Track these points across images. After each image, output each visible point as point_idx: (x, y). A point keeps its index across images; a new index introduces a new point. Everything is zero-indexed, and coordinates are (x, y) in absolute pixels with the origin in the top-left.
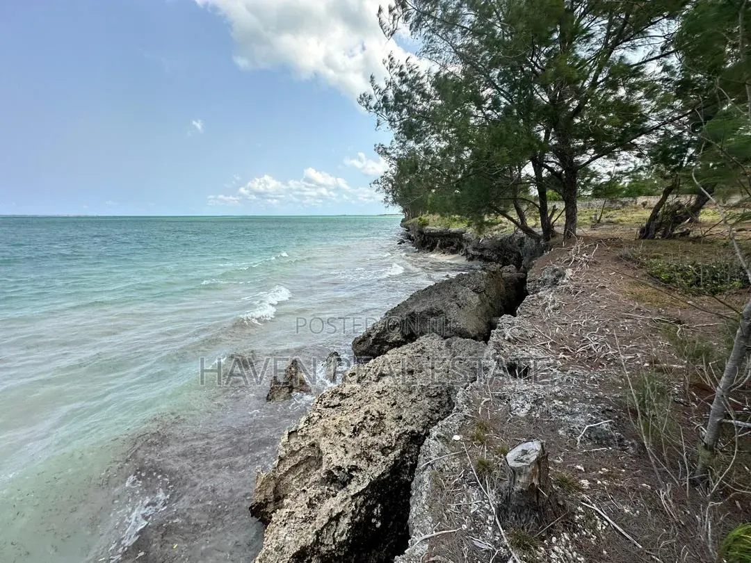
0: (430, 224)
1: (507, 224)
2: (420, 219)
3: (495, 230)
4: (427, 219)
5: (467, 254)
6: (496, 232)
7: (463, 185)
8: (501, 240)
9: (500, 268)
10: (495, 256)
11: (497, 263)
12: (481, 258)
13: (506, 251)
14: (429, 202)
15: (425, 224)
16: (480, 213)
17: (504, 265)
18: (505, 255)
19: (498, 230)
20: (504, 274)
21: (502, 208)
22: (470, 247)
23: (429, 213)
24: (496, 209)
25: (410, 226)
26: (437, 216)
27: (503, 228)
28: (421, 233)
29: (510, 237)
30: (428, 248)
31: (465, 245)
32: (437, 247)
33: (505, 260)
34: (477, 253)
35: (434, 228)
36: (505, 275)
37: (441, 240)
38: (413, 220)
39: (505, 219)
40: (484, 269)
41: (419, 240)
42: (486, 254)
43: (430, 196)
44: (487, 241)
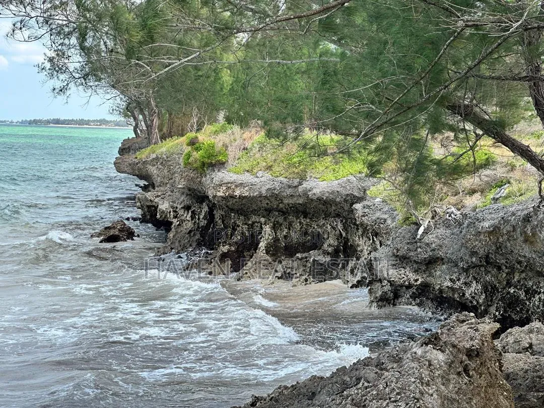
0: (229, 166)
1: (513, 168)
2: (193, 143)
3: (472, 192)
4: (219, 146)
5: (370, 280)
6: (475, 200)
7: (350, 24)
8: (495, 231)
9: (496, 335)
10: (475, 287)
11: (480, 315)
12: (423, 293)
13: (512, 270)
14: (227, 77)
15: (212, 162)
16: (414, 127)
17: (506, 323)
18: (509, 284)
19: (482, 190)
20: (509, 357)
21: (491, 110)
22: (382, 252)
23: (229, 120)
24: (468, 114)
25: (153, 170)
26: (254, 136)
27: (500, 184)
28: (198, 196)
29: (527, 219)
30: (224, 257)
31: (363, 244)
32: (261, 252)
33: (512, 303)
34: (408, 275)
35: (247, 178)
36: (514, 362)
37: (274, 228)
38: (165, 147)
39: (503, 153)
40: (433, 340)
41: (189, 225)
42: (442, 279)
43: (229, 58)
44: (441, 231)
